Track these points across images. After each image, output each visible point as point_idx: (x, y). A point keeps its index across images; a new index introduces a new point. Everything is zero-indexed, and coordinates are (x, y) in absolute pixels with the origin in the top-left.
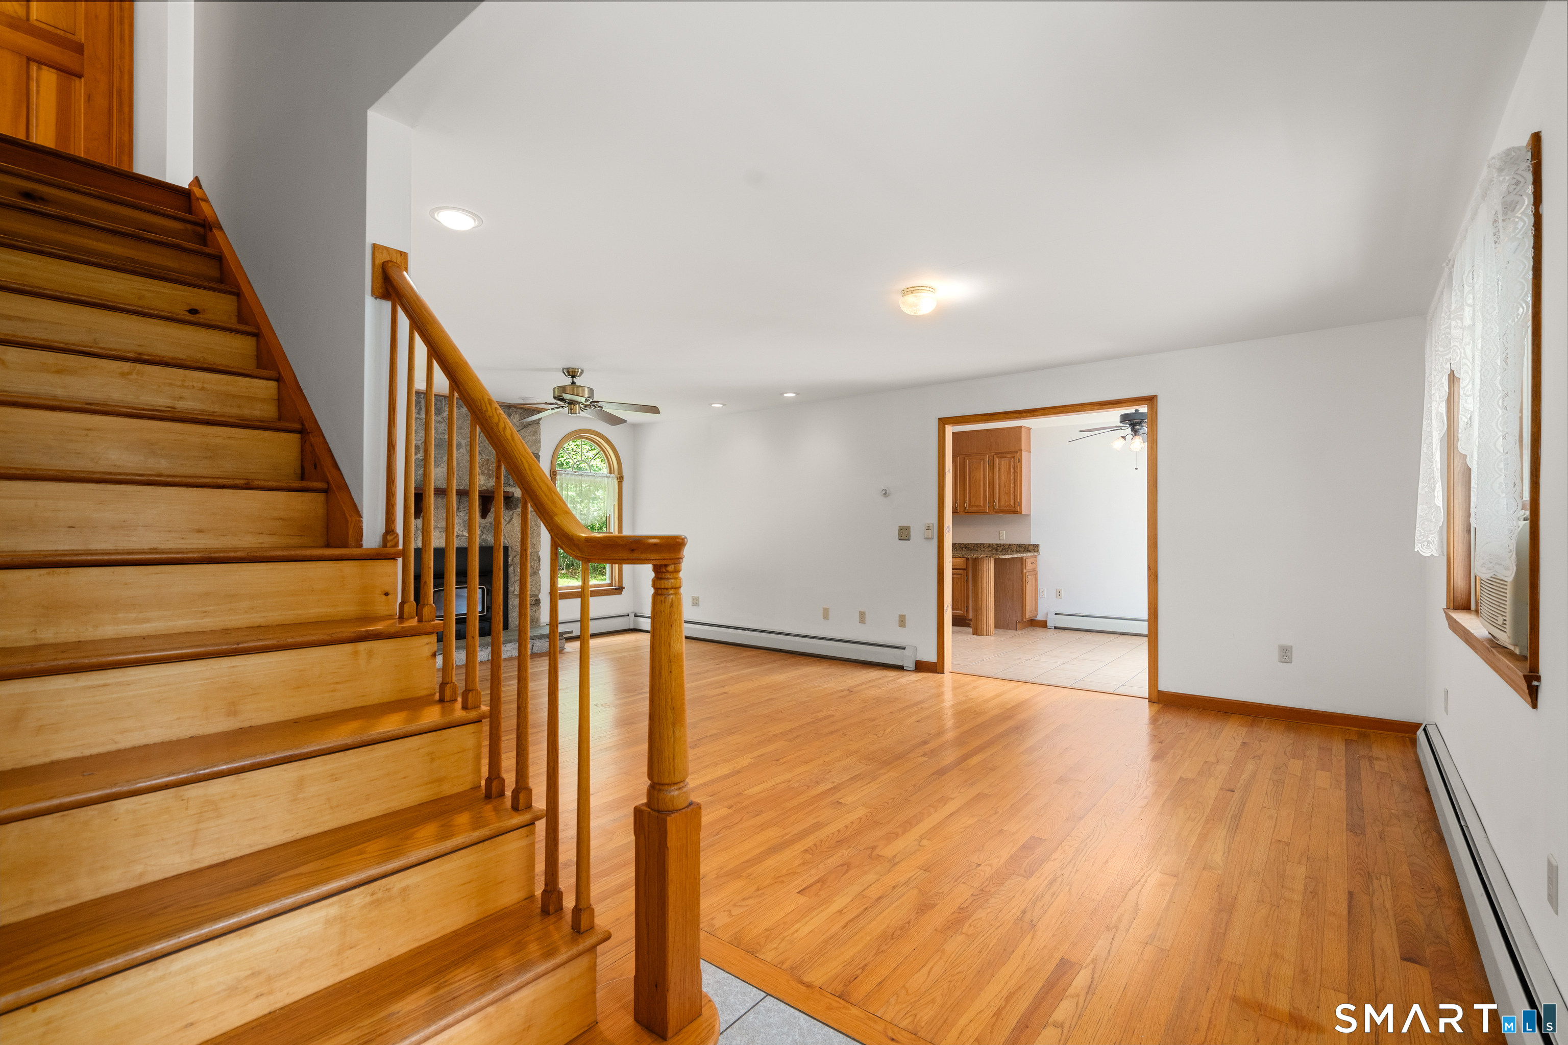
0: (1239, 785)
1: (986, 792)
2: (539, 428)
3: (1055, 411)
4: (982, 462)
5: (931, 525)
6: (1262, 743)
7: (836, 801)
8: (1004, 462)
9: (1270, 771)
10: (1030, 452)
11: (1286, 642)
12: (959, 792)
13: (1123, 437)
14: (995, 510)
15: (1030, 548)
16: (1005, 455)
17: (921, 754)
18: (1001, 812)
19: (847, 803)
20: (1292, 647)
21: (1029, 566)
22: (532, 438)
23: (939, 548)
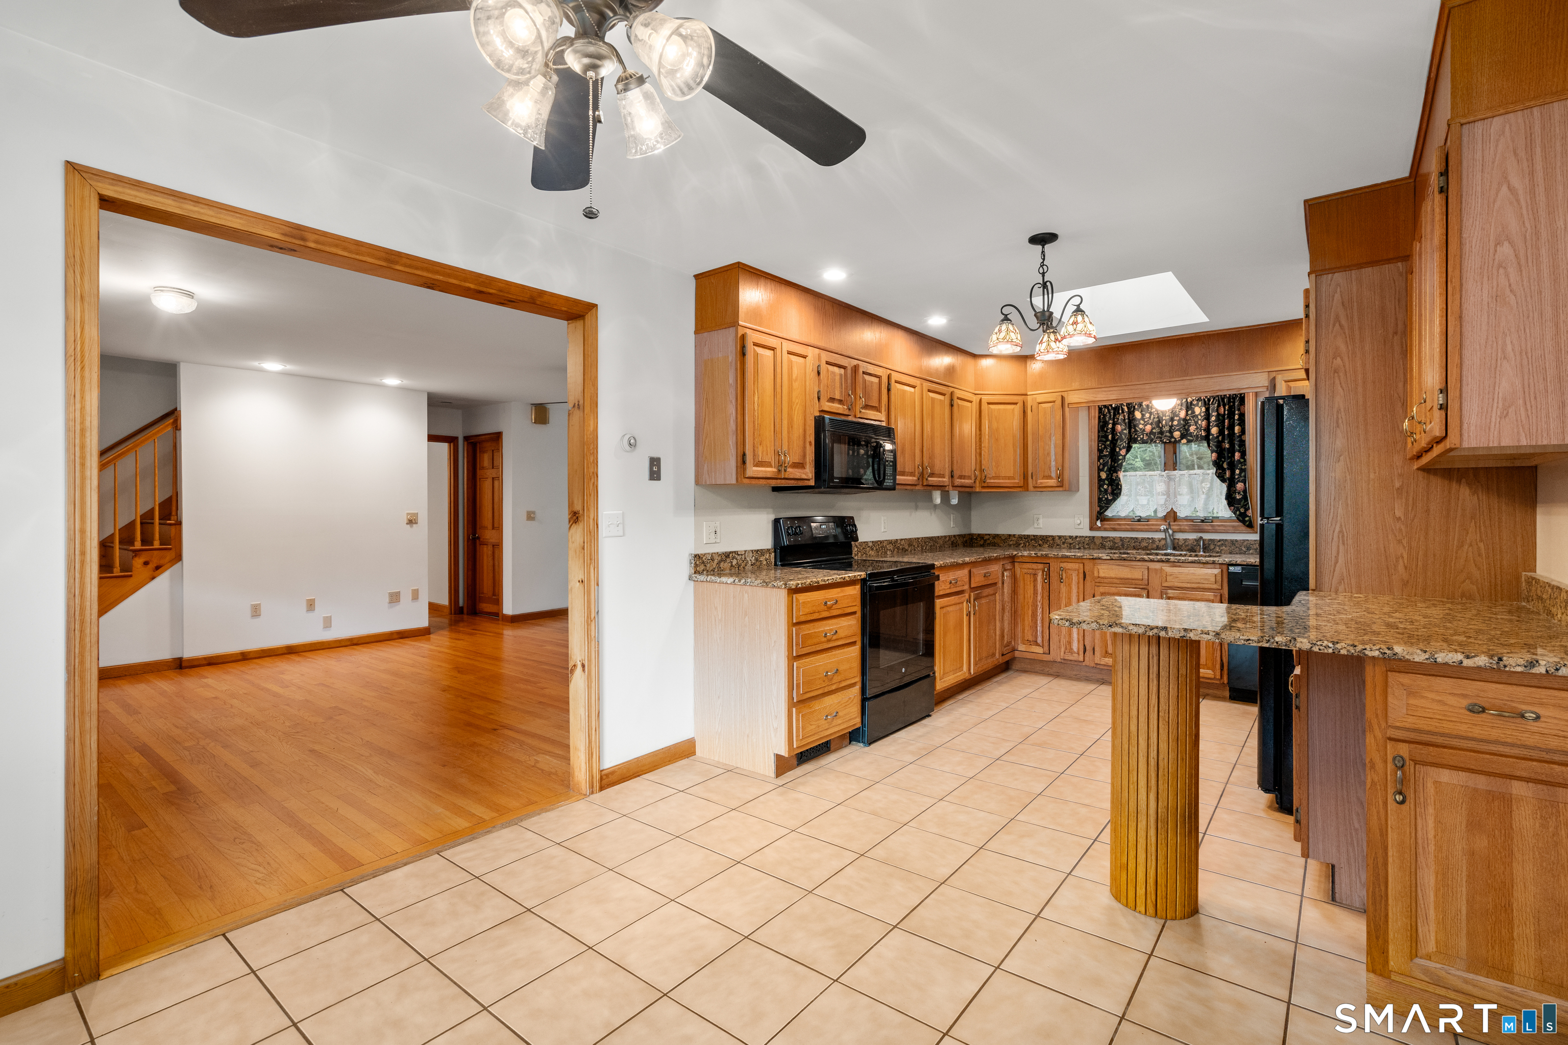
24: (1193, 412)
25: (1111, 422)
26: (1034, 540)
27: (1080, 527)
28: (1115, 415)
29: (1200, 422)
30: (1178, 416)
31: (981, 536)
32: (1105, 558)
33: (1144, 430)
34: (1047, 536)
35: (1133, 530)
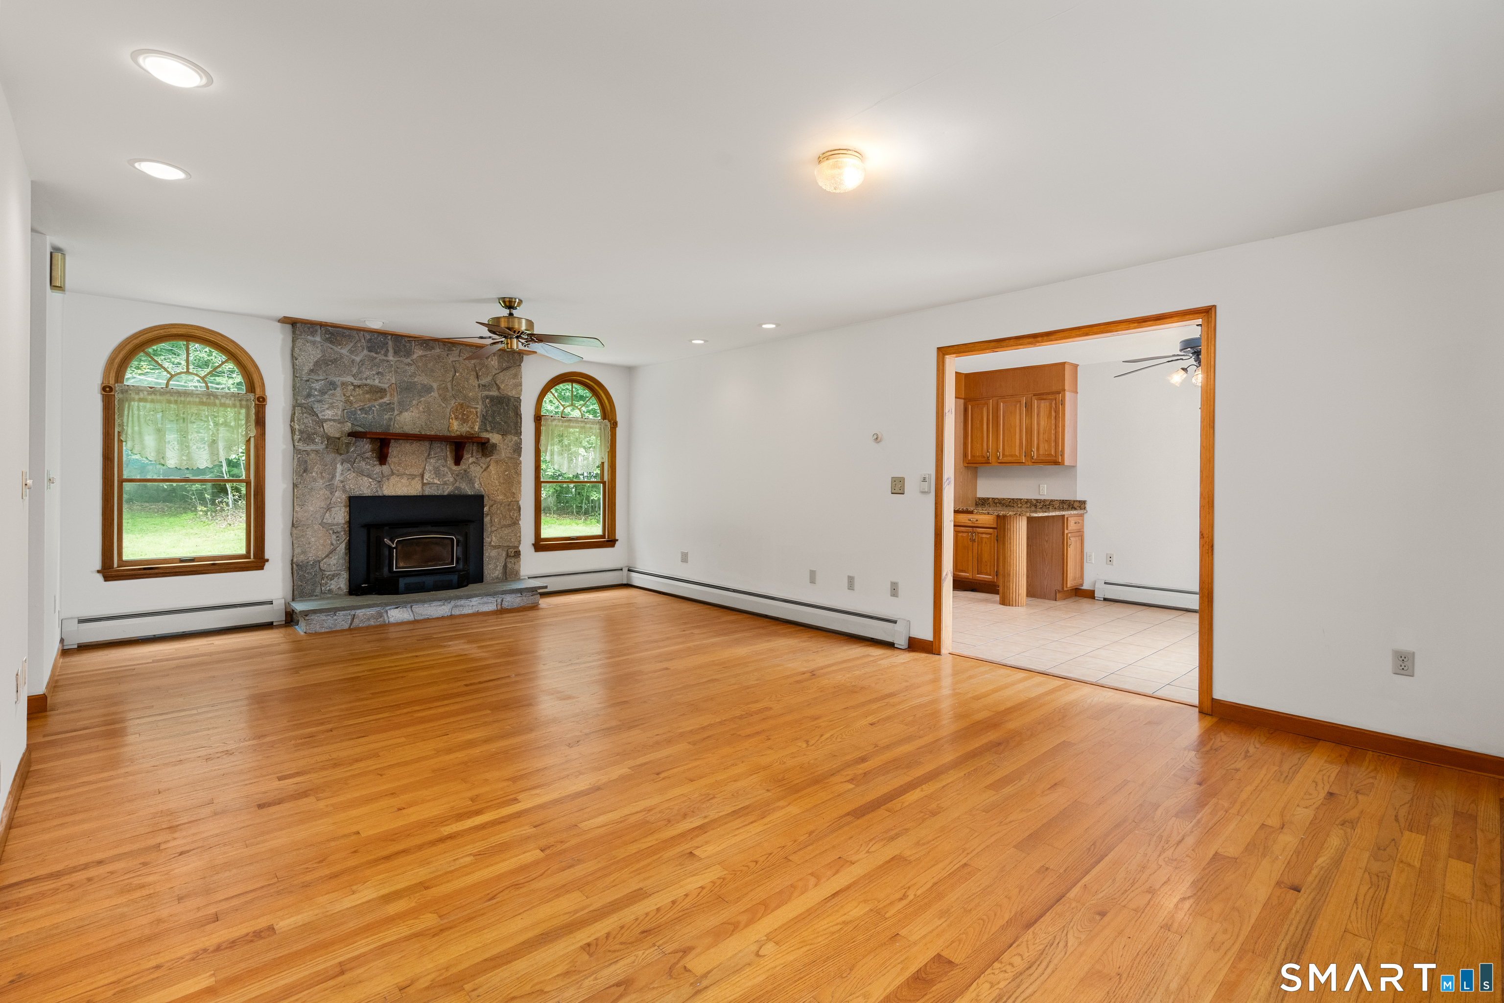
0: (1310, 878)
1: (907, 853)
2: (520, 370)
3: (1078, 333)
4: (1018, 405)
5: (927, 476)
6: (1360, 797)
7: (689, 851)
8: (1044, 405)
9: (1367, 854)
10: (1077, 393)
11: (1405, 646)
12: (868, 852)
13: (1183, 369)
14: (1033, 461)
15: (1076, 505)
16: (1045, 397)
17: (848, 778)
18: (911, 897)
19: (702, 856)
20: (1414, 653)
21: (1072, 525)
22: (513, 381)
23: (936, 504)
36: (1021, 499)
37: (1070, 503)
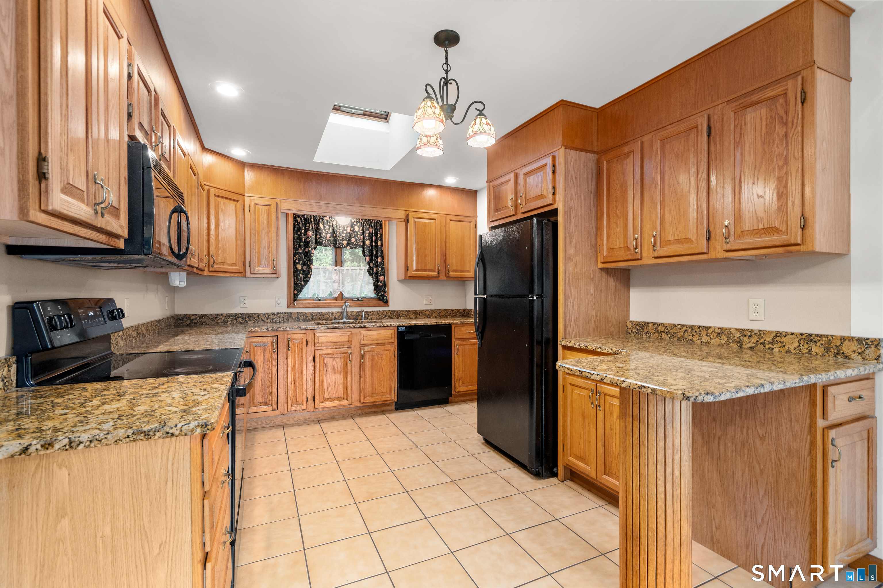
24: (354, 229)
25: (303, 228)
26: (242, 317)
27: (279, 306)
28: (306, 224)
29: (359, 236)
30: (346, 230)
31: (187, 317)
32: (323, 328)
33: (326, 237)
34: (253, 314)
35: (319, 307)
36: (707, 328)
37: (829, 342)
